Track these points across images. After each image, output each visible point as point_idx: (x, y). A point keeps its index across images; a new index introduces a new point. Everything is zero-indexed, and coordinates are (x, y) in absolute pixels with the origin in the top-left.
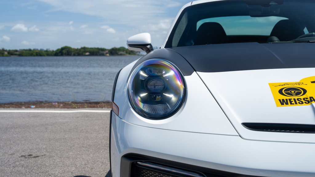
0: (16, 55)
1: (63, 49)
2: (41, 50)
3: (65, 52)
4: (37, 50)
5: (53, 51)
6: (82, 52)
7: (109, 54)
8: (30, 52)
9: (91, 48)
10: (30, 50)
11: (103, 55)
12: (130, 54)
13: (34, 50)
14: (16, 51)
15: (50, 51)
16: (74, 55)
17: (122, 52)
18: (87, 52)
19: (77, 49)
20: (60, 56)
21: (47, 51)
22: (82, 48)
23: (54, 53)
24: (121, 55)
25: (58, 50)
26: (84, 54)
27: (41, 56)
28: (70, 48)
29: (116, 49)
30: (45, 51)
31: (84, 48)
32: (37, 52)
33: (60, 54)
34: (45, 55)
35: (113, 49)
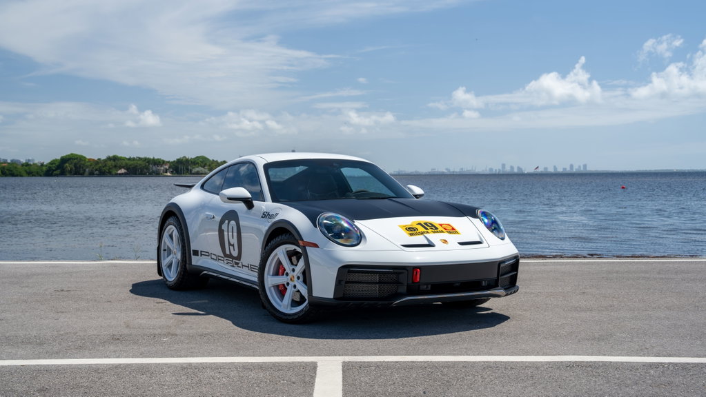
1: (64, 160)
2: (14, 162)
3: (70, 168)
4: (5, 162)
5: (42, 165)
6: (109, 168)
7: (172, 172)
9: (130, 159)
11: (157, 174)
15: (34, 164)
16: (91, 174)
17: (199, 169)
18: (120, 168)
19: (98, 162)
20: (57, 175)
21: (27, 165)
22: (109, 159)
23: (44, 168)
24: (197, 174)
25: (52, 163)
26: (114, 172)
27: (13, 175)
28: (81, 158)
29: (187, 161)
30: (23, 165)
31: (115, 158)
32: (4, 168)
33: (58, 172)
34: (24, 174)
35: (179, 161)
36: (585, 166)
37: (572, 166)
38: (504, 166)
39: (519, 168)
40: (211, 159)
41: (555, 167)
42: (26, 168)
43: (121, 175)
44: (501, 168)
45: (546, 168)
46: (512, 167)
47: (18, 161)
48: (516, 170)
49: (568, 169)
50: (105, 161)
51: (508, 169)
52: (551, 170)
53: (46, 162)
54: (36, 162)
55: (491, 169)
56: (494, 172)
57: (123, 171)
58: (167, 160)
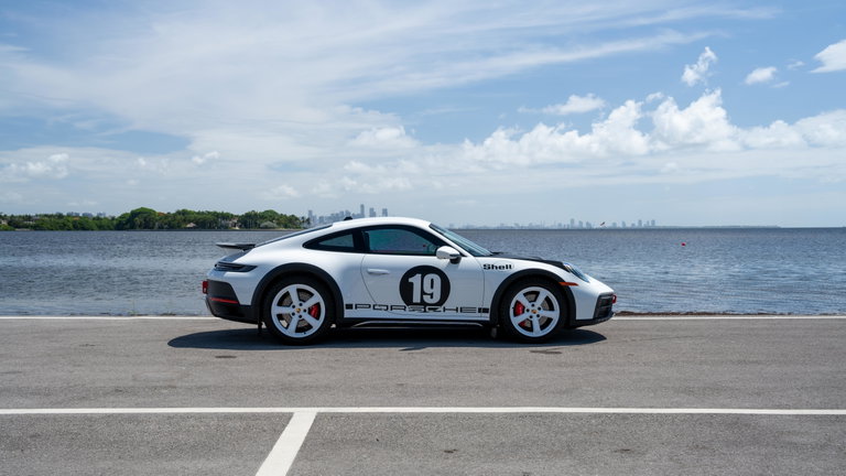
0: (27, 227)
1: (135, 214)
2: (86, 216)
3: (139, 221)
4: (77, 215)
5: (113, 219)
6: (178, 222)
7: (240, 227)
8: (61, 221)
9: (199, 213)
10: (60, 216)
11: (226, 228)
12: (286, 227)
13: (69, 215)
14: (29, 218)
15: (105, 218)
16: (161, 228)
17: (268, 223)
18: (190, 222)
19: (168, 215)
20: (127, 229)
21: (98, 218)
22: (179, 213)
23: (115, 222)
24: (266, 228)
25: (123, 217)
26: (183, 226)
27: (84, 229)
28: (151, 212)
29: (256, 214)
30: (94, 219)
31: (184, 212)
32: (75, 222)
33: (128, 226)
34: (95, 227)
35: (248, 216)
36: (653, 222)
37: (640, 222)
38: (572, 221)
39: (587, 223)
40: (280, 213)
41: (624, 223)
42: (97, 222)
43: (190, 229)
44: (569, 223)
45: (614, 224)
46: (581, 223)
47: (90, 215)
48: (584, 226)
49: (637, 225)
50: (174, 215)
51: (576, 225)
52: (620, 225)
53: (117, 215)
54: (107, 216)
55: (560, 225)
56: (562, 227)
57: (191, 225)
58: (235, 214)
